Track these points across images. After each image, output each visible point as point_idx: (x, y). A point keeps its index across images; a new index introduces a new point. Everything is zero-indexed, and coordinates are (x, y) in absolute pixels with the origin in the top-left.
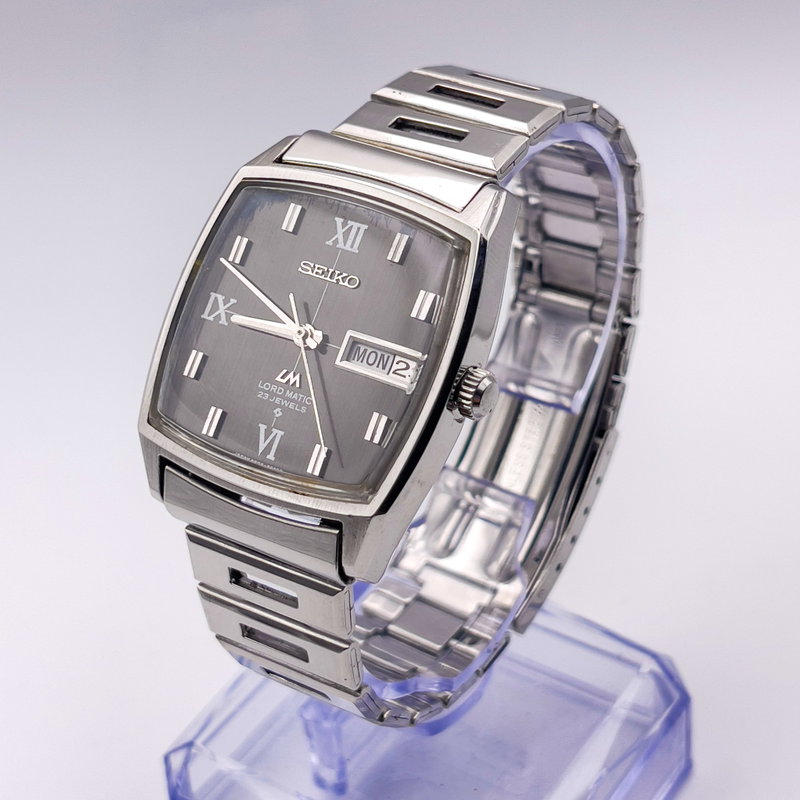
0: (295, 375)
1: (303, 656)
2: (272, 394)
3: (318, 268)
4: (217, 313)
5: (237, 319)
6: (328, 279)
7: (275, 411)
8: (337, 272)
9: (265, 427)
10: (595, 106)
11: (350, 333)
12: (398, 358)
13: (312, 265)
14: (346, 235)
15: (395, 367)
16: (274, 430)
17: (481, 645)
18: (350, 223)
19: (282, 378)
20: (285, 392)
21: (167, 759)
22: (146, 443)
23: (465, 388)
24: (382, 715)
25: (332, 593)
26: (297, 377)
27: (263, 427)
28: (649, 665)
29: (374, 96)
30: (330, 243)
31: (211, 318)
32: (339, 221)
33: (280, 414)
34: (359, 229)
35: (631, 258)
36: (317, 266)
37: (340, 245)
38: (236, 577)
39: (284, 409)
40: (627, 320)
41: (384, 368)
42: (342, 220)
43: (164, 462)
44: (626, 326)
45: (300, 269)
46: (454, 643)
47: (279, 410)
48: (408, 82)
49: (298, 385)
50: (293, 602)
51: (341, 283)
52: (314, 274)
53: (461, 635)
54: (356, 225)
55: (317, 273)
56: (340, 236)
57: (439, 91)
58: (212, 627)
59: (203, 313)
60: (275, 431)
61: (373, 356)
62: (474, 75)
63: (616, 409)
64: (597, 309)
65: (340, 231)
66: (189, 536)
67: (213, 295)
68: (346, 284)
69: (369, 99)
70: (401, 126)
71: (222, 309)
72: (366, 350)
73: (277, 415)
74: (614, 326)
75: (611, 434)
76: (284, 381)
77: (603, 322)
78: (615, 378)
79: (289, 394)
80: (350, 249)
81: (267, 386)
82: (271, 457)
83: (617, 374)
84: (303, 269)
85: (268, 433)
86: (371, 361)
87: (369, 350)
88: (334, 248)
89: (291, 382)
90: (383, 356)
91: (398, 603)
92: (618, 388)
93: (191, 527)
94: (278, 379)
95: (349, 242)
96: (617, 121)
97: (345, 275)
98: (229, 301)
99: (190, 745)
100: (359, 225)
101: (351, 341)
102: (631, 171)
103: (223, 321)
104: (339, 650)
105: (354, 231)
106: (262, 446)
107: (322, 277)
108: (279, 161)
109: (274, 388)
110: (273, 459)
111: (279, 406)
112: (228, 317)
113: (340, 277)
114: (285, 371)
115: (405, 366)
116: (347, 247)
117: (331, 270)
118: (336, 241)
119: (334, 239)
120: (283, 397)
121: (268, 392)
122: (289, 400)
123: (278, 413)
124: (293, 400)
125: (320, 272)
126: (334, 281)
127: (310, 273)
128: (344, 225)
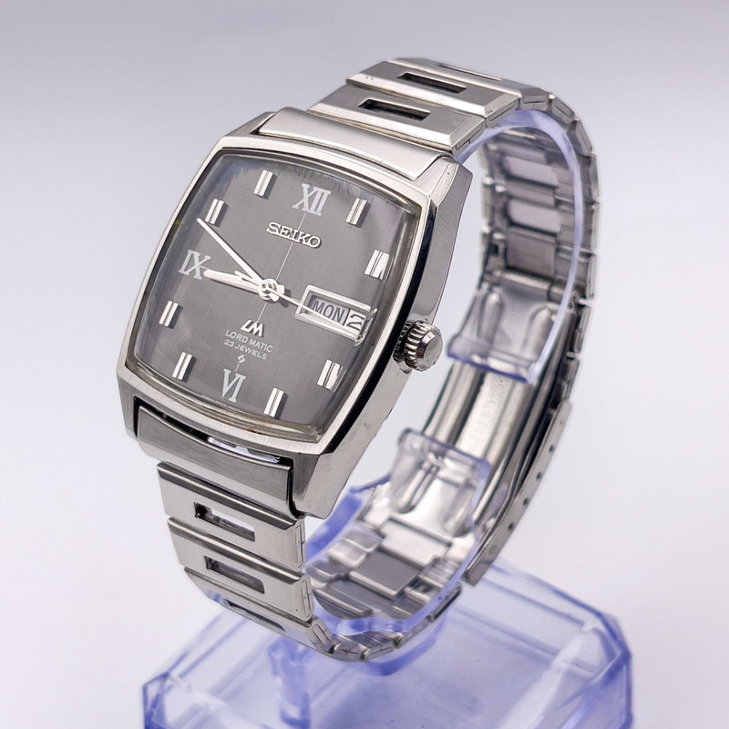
0: (258, 325)
1: (259, 587)
2: (237, 342)
3: (285, 229)
4: (192, 268)
5: (210, 273)
6: (293, 239)
7: (239, 358)
8: (301, 233)
9: (230, 372)
10: (551, 97)
11: (310, 288)
12: (352, 312)
13: (279, 226)
14: (311, 199)
15: (349, 320)
16: (237, 374)
17: (433, 593)
18: (316, 189)
19: (247, 327)
20: (249, 341)
21: (145, 689)
22: (123, 385)
23: (410, 340)
24: (333, 648)
25: (285, 527)
26: (260, 327)
27: (227, 372)
28: (592, 623)
29: (349, 82)
30: (296, 206)
31: (187, 273)
32: (306, 187)
33: (244, 360)
34: (323, 194)
35: (586, 244)
36: (284, 227)
37: (306, 209)
38: (201, 512)
39: (247, 356)
40: (582, 301)
41: (339, 321)
42: (308, 186)
43: (138, 403)
44: (580, 307)
45: (268, 230)
46: (409, 590)
47: (242, 356)
48: (382, 70)
49: (260, 334)
50: (250, 536)
51: (304, 242)
52: (280, 235)
53: (416, 584)
54: (320, 191)
55: (283, 233)
56: (305, 200)
57: (409, 78)
58: (181, 561)
59: (180, 268)
60: (238, 376)
61: (330, 309)
62: (442, 66)
63: (570, 383)
64: (556, 290)
65: (306, 195)
66: (160, 472)
67: (190, 252)
68: (309, 243)
69: (344, 83)
70: (371, 106)
71: (197, 265)
72: (323, 304)
73: (241, 362)
74: (570, 306)
75: (564, 406)
76: (248, 330)
77: (559, 302)
78: (569, 354)
79: (252, 342)
80: (314, 213)
81: (233, 335)
82: (233, 399)
83: (572, 350)
84: (271, 229)
85: (231, 377)
86: (328, 313)
87: (327, 304)
88: (300, 212)
89: (255, 332)
90: (338, 309)
91: (360, 552)
92: (572, 364)
93: (163, 465)
94: (243, 328)
95: (314, 206)
96: (572, 114)
97: (308, 235)
98: (204, 258)
99: (165, 676)
100: (323, 191)
101: (311, 295)
102: (587, 161)
103: (197, 275)
104: (290, 581)
105: (318, 197)
106: (226, 389)
107: (288, 237)
108: (256, 133)
109: (239, 337)
110: (235, 401)
111: (243, 353)
112: (202, 271)
113: (303, 238)
114: (250, 321)
116: (312, 211)
117: (296, 231)
118: (302, 205)
119: (300, 203)
120: (247, 345)
121: (234, 340)
122: (252, 348)
123: (242, 359)
124: (256, 348)
125: (286, 232)
126: (298, 241)
127: (277, 233)
128: (310, 190)
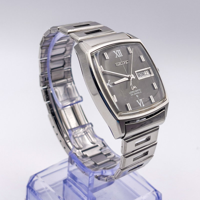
0: (134, 86)
3: (120, 63)
6: (123, 64)
8: (124, 62)
9: (138, 101)
11: (136, 72)
12: (145, 72)
13: (118, 63)
15: (145, 74)
16: (139, 100)
18: (117, 51)
19: (133, 88)
27: (137, 101)
30: (116, 57)
34: (119, 51)
37: (119, 56)
39: (138, 94)
42: (115, 51)
47: (137, 95)
52: (120, 65)
55: (120, 64)
65: (116, 54)
71: (108, 84)
73: (138, 97)
76: (133, 89)
79: (136, 91)
82: (143, 106)
84: (117, 65)
86: (141, 76)
87: (139, 74)
88: (118, 58)
89: (135, 88)
90: (142, 73)
95: (120, 55)
97: (125, 61)
103: (111, 86)
106: (140, 105)
107: (122, 64)
109: (132, 92)
111: (136, 95)
114: (132, 87)
116: (120, 56)
118: (117, 56)
119: (116, 56)
120: (135, 92)
121: (132, 93)
122: (137, 92)
123: (137, 96)
124: (138, 92)
125: (121, 63)
126: (124, 64)
127: (119, 65)
128: (116, 52)
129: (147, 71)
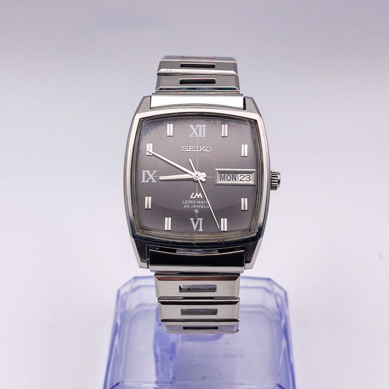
2: (190, 205)
4: (149, 179)
5: (161, 178)
6: (197, 151)
7: (195, 211)
8: (200, 147)
11: (217, 170)
12: (239, 175)
13: (187, 147)
14: (198, 131)
15: (240, 178)
18: (197, 126)
19: (193, 196)
20: (196, 202)
25: (236, 279)
27: (192, 220)
29: (159, 74)
30: (191, 136)
31: (147, 181)
32: (192, 126)
33: (198, 211)
34: (202, 127)
36: (190, 147)
39: (198, 208)
41: (235, 180)
43: (149, 248)
45: (182, 150)
47: (196, 210)
50: (213, 290)
51: (204, 151)
52: (190, 150)
54: (200, 126)
57: (183, 66)
59: (142, 180)
60: (198, 219)
61: (229, 177)
67: (144, 172)
68: (206, 151)
69: (157, 75)
71: (151, 176)
72: (224, 175)
73: (197, 213)
79: (198, 202)
81: (187, 202)
82: (201, 230)
84: (184, 150)
85: (195, 221)
86: (229, 179)
87: (226, 175)
88: (194, 138)
90: (233, 175)
94: (191, 197)
95: (200, 134)
97: (204, 147)
98: (153, 172)
101: (218, 173)
103: (154, 181)
104: (236, 303)
105: (200, 129)
106: (195, 227)
107: (194, 151)
109: (190, 202)
111: (196, 208)
112: (155, 178)
113: (203, 149)
114: (193, 193)
115: (243, 177)
117: (197, 147)
120: (196, 204)
121: (188, 204)
122: (199, 204)
123: (196, 211)
124: (202, 204)
125: (193, 149)
126: (200, 151)
127: (188, 150)
128: (195, 127)
129: (245, 175)
